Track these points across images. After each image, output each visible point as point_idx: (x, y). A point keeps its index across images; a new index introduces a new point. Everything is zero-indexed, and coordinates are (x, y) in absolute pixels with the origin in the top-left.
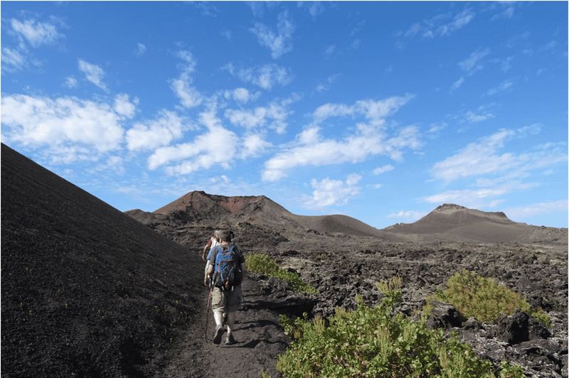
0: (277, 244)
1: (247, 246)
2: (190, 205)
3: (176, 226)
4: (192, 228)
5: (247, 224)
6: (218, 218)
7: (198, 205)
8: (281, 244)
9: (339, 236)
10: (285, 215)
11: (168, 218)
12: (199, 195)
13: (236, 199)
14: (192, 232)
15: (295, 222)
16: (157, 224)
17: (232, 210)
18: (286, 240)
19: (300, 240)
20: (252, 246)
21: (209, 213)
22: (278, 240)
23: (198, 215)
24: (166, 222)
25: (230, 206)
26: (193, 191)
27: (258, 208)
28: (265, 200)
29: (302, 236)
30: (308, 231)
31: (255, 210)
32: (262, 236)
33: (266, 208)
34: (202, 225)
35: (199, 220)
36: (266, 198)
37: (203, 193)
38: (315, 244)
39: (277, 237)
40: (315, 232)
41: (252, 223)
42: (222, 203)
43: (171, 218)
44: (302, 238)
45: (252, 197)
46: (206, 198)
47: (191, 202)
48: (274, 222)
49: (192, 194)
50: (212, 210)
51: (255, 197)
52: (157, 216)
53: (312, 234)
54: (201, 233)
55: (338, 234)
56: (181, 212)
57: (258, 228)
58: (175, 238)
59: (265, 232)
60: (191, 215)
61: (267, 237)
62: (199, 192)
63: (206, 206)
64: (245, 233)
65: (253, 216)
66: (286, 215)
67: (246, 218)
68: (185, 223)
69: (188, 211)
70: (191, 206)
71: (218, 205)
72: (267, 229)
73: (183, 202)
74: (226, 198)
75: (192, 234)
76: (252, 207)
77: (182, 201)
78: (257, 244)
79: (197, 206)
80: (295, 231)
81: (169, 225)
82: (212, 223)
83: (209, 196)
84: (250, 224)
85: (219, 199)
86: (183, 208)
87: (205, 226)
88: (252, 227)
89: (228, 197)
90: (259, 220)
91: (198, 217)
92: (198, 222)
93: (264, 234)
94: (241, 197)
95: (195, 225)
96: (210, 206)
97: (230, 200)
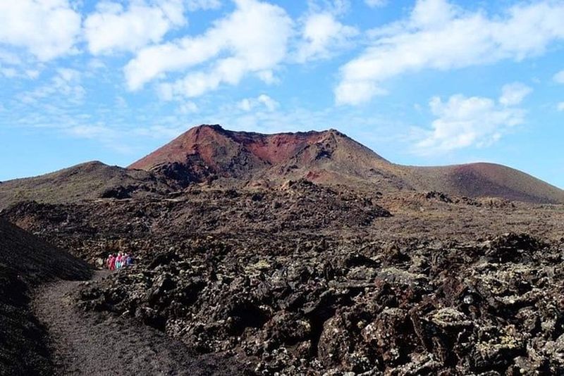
0: (368, 222)
1: (307, 227)
2: (194, 152)
3: (168, 191)
4: (196, 193)
5: (306, 182)
6: (247, 176)
7: (210, 152)
8: (378, 222)
9: (491, 204)
10: (377, 165)
11: (152, 177)
12: (211, 132)
13: (282, 139)
14: (198, 200)
15: (399, 178)
16: (132, 188)
17: (273, 159)
18: (387, 214)
19: (416, 214)
20: (318, 227)
21: (232, 165)
22: (369, 213)
23: (211, 169)
24: (149, 184)
25: (271, 152)
26: (198, 125)
27: (324, 154)
28: (337, 138)
29: (417, 205)
30: (428, 196)
31: (318, 157)
32: (338, 207)
33: (340, 153)
34: (217, 188)
35: (212, 179)
36: (338, 133)
37: (217, 128)
38: (450, 220)
39: (367, 209)
40: (443, 197)
41: (315, 182)
42: (254, 146)
43: (158, 176)
44: (416, 209)
45: (311, 133)
46: (223, 137)
47: (196, 147)
48: (359, 179)
49: (199, 130)
50: (236, 160)
51: (317, 133)
52: (132, 174)
53: (436, 200)
54: (214, 203)
55: (489, 199)
56: (178, 166)
57: (329, 191)
58: (163, 214)
59: (343, 199)
60: (197, 170)
61: (347, 208)
62: (210, 126)
63: (225, 154)
64: (303, 201)
65: (315, 169)
66: (380, 166)
67: (301, 173)
68: (185, 185)
69: (190, 163)
70: (197, 154)
71: (246, 151)
72: (346, 193)
73: (181, 147)
74: (262, 136)
75: (196, 204)
76: (313, 152)
77: (178, 144)
78: (328, 223)
79: (207, 154)
80: (401, 195)
81: (154, 190)
82: (235, 185)
83: (229, 134)
84: (311, 184)
85: (248, 139)
86: (181, 158)
87: (222, 190)
88: (315, 188)
89: (266, 136)
90: (327, 175)
91: (211, 174)
92: (210, 183)
93: (341, 203)
94: (291, 134)
95: (203, 187)
96: (233, 152)
97: (269, 140)
